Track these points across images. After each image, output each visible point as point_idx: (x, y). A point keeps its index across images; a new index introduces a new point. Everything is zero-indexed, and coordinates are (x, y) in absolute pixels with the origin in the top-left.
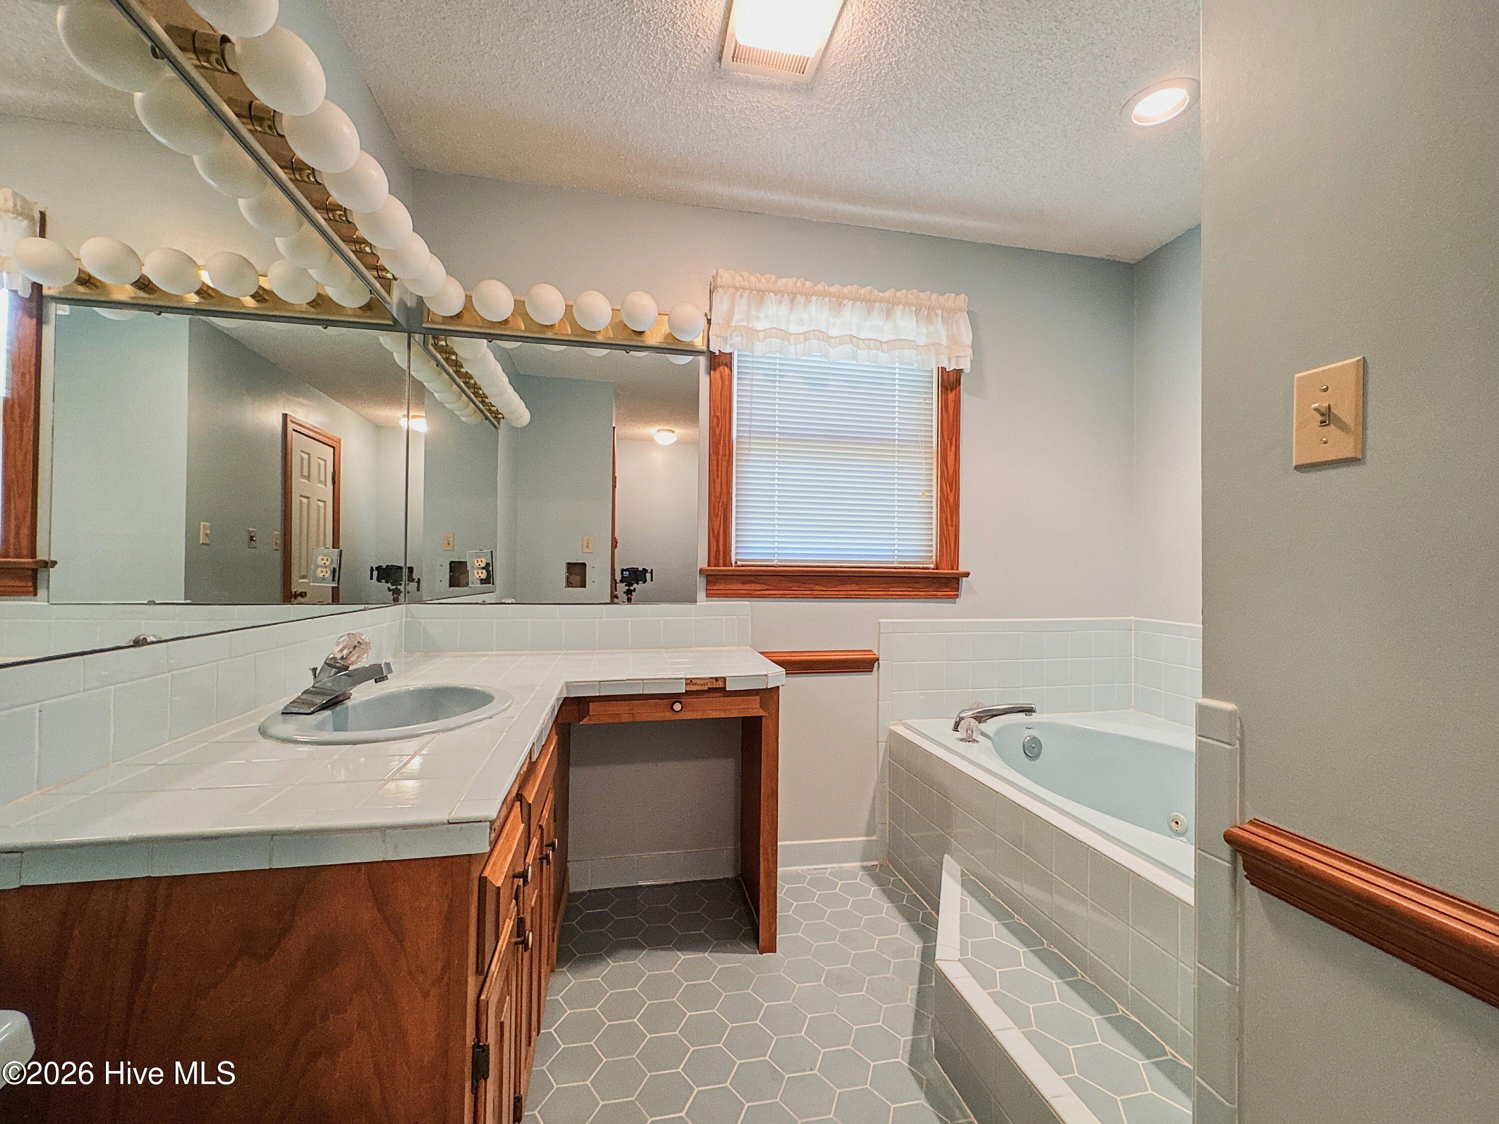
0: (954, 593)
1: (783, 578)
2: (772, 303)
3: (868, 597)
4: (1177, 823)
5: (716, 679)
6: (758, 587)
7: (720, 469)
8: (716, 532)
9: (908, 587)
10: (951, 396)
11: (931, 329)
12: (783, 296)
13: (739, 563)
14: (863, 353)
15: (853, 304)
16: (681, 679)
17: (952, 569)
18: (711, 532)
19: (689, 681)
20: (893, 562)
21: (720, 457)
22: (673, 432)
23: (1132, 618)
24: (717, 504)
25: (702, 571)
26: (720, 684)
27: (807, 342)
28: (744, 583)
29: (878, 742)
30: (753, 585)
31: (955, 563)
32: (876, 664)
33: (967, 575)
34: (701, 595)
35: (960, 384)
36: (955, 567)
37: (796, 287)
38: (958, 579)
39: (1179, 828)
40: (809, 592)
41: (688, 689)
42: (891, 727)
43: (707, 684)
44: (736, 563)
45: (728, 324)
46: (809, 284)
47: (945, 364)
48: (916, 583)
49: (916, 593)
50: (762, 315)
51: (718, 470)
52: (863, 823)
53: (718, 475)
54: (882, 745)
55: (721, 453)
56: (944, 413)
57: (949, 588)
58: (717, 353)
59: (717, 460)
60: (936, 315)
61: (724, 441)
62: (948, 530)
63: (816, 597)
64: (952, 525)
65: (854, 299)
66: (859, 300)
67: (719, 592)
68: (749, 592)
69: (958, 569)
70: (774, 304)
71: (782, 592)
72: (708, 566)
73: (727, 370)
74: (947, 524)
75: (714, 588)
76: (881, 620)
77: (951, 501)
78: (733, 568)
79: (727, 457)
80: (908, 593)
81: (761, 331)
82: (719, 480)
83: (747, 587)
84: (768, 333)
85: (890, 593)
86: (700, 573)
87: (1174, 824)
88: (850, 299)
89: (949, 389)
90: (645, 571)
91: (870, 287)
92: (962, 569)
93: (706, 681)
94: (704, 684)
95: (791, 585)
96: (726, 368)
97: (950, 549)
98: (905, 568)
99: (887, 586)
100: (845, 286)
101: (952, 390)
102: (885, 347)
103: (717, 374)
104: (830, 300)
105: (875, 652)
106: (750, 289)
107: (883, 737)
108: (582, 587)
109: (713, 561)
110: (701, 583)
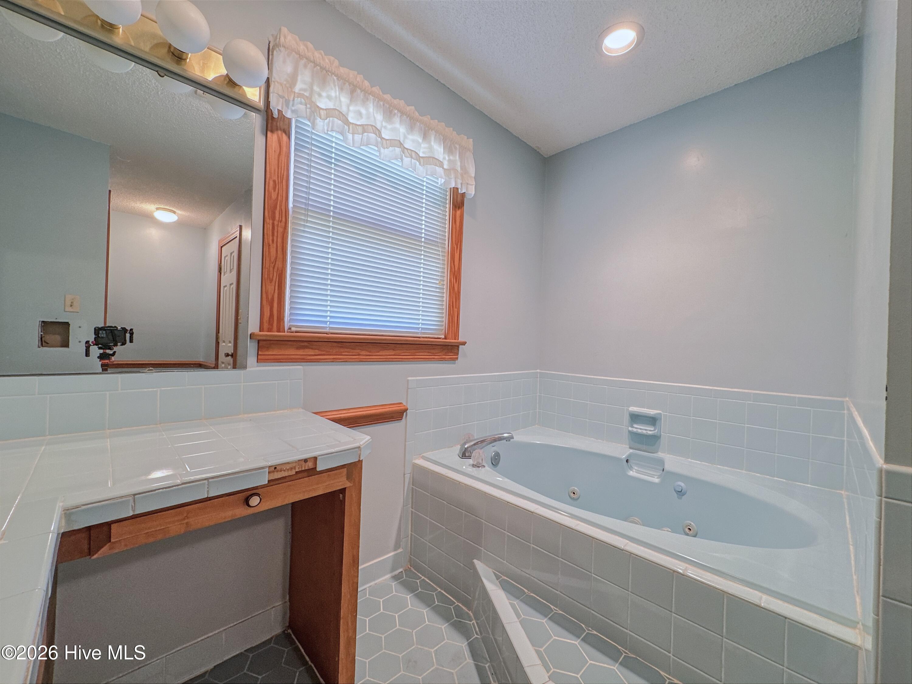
0: (454, 357)
1: (335, 344)
2: (335, 86)
3: (401, 360)
4: (574, 493)
5: (306, 461)
6: (311, 352)
7: (276, 234)
8: (270, 297)
9: (429, 352)
10: (458, 212)
11: (451, 158)
12: (344, 84)
13: (293, 329)
14: (407, 160)
15: (401, 116)
16: (263, 468)
17: (455, 340)
18: (264, 296)
19: (273, 468)
20: (417, 333)
21: (276, 223)
22: (174, 212)
23: (538, 371)
24: (271, 269)
25: (252, 336)
26: (310, 465)
27: (365, 134)
28: (298, 348)
29: (404, 474)
30: (307, 350)
31: (456, 336)
32: (405, 413)
33: (464, 343)
34: (252, 360)
35: (464, 206)
36: (457, 338)
37: (356, 79)
38: (458, 346)
39: (575, 496)
40: (357, 356)
41: (271, 478)
42: (414, 461)
43: (295, 468)
44: (290, 329)
45: (291, 87)
46: (366, 83)
47: (459, 186)
48: (434, 349)
49: (433, 357)
50: (324, 94)
51: (273, 235)
52: (392, 542)
53: (273, 241)
54: (408, 476)
55: (277, 218)
56: (454, 224)
57: (453, 353)
58: (276, 115)
59: (273, 224)
60: (456, 148)
61: (281, 206)
62: (453, 310)
63: (361, 361)
64: (456, 308)
65: (403, 113)
66: (406, 115)
67: (272, 357)
68: (302, 357)
69: (458, 340)
70: (337, 89)
71: (335, 357)
72: (260, 331)
73: (285, 137)
74: (453, 306)
75: (267, 353)
76: (409, 378)
77: (456, 289)
78: (286, 333)
79: (283, 224)
80: (427, 357)
81: (323, 109)
82: (275, 245)
83: (301, 352)
84: (330, 113)
85: (416, 357)
86: (250, 338)
87: (572, 494)
88: (399, 111)
89: (457, 207)
90: (124, 330)
91: (413, 108)
92: (461, 339)
93: (294, 465)
94: (291, 469)
95: (342, 350)
96: (284, 135)
97: (454, 324)
98: (426, 338)
99: (415, 351)
100: (395, 99)
101: (459, 208)
102: (422, 160)
103: (273, 138)
104: (384, 105)
105: (404, 404)
106: (314, 62)
107: (409, 470)
108: (62, 346)
109: (266, 326)
110: (251, 348)
